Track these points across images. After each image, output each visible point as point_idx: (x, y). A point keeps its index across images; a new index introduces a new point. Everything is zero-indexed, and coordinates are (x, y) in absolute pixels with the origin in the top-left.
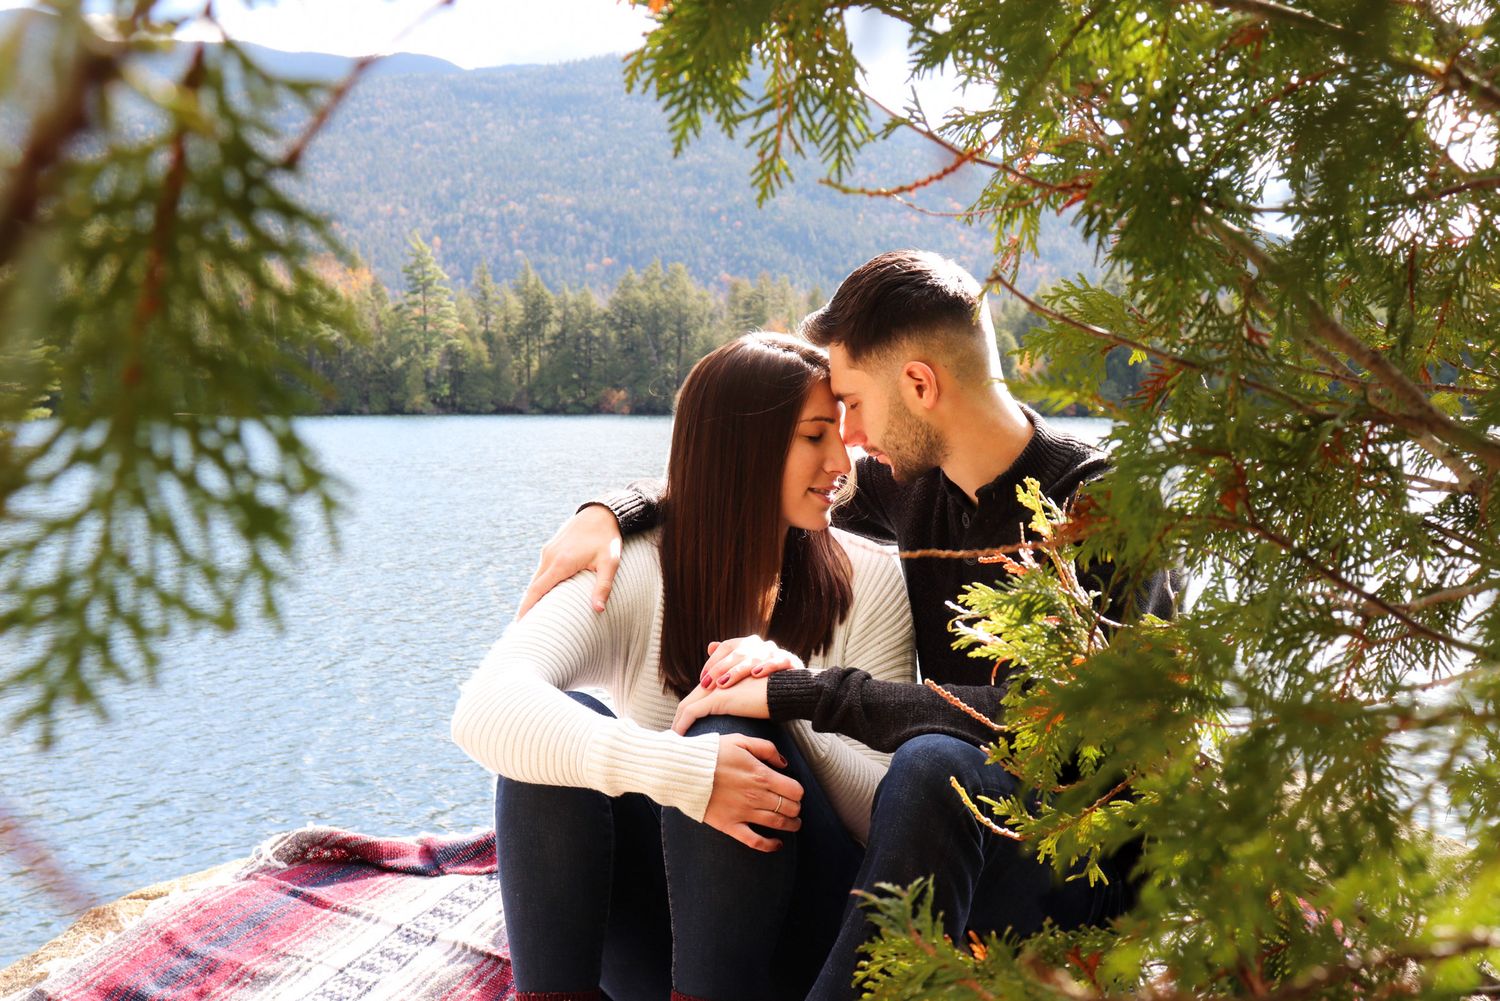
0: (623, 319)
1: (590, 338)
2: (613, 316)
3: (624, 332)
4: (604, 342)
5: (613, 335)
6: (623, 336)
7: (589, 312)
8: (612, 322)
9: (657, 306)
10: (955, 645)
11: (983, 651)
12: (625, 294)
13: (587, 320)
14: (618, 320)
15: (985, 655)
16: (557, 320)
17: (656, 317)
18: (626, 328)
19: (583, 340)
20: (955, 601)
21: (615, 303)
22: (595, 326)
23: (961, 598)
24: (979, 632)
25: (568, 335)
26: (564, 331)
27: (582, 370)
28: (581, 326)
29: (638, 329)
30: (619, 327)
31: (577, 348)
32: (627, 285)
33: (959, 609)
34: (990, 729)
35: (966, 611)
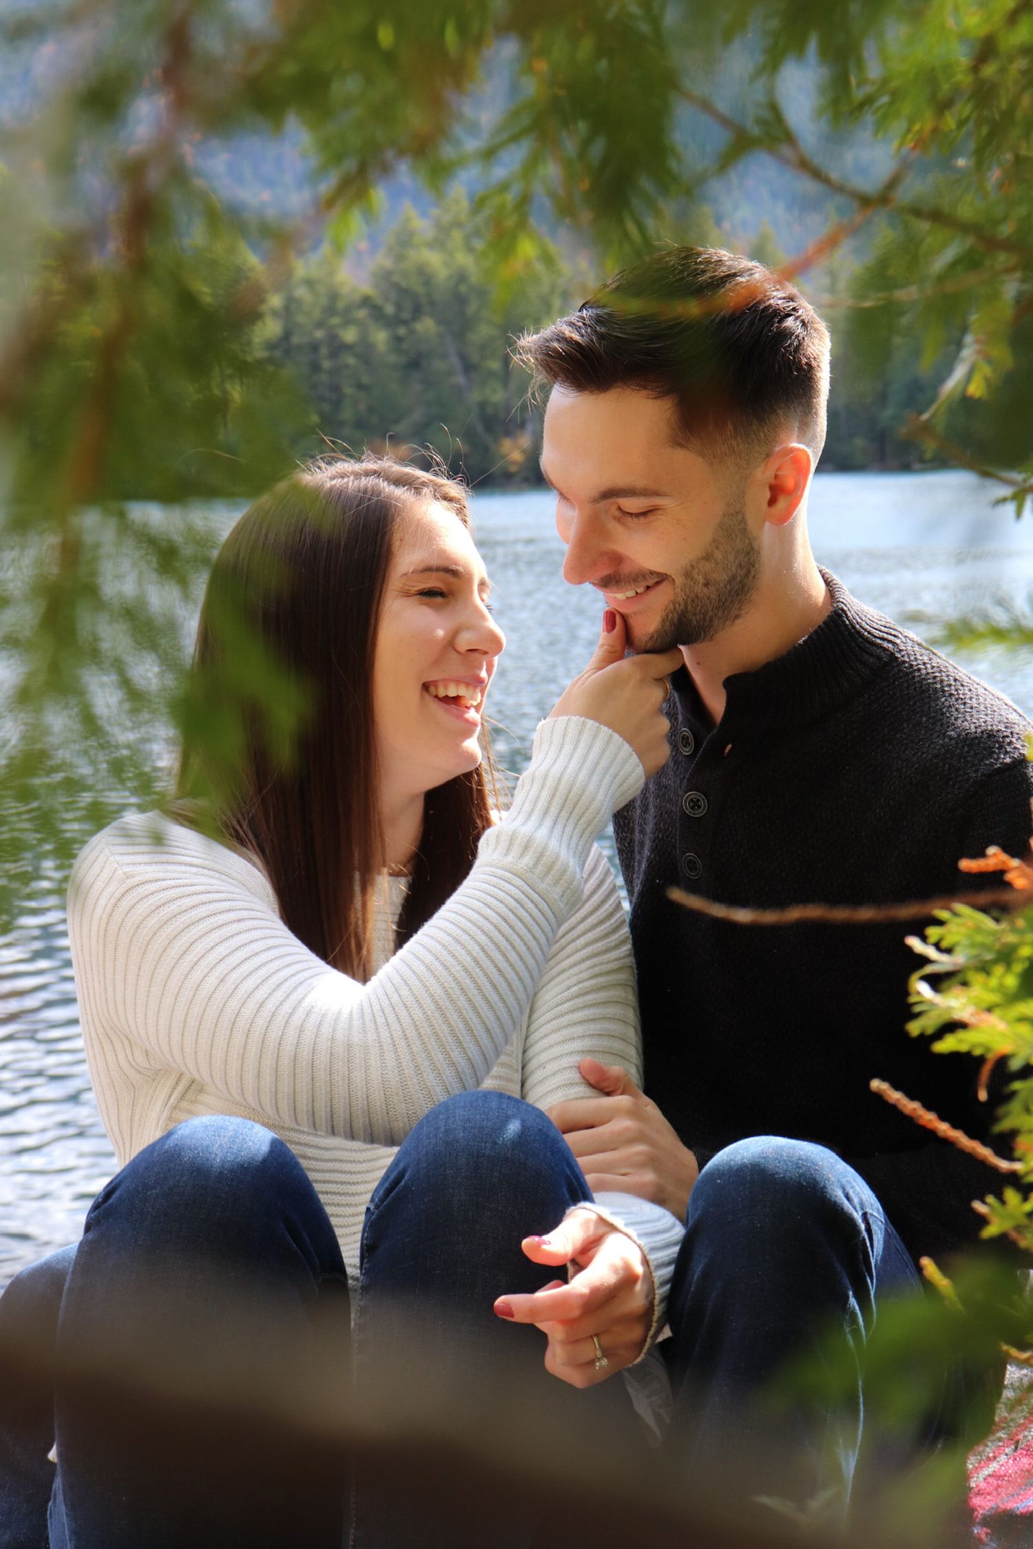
0: (399, 306)
1: (338, 348)
2: (379, 302)
3: (402, 331)
4: (364, 351)
5: (380, 337)
6: (398, 339)
7: (334, 296)
8: (377, 312)
9: (462, 277)
10: (914, 1028)
11: (961, 1041)
12: (400, 258)
13: (331, 310)
14: (390, 309)
15: (964, 1048)
16: (275, 313)
17: (461, 300)
18: (405, 323)
19: (324, 351)
20: (924, 939)
21: (385, 277)
22: (347, 322)
23: (933, 932)
24: (955, 1003)
25: (295, 340)
26: (287, 335)
27: (326, 407)
28: (320, 325)
29: (427, 326)
30: (391, 322)
31: (315, 367)
32: (405, 241)
33: (931, 952)
34: (994, 1170)
35: (944, 958)
